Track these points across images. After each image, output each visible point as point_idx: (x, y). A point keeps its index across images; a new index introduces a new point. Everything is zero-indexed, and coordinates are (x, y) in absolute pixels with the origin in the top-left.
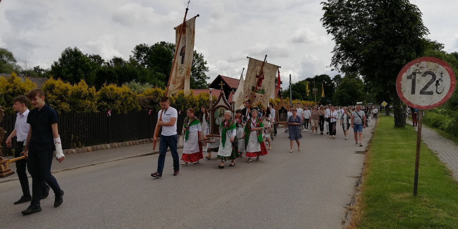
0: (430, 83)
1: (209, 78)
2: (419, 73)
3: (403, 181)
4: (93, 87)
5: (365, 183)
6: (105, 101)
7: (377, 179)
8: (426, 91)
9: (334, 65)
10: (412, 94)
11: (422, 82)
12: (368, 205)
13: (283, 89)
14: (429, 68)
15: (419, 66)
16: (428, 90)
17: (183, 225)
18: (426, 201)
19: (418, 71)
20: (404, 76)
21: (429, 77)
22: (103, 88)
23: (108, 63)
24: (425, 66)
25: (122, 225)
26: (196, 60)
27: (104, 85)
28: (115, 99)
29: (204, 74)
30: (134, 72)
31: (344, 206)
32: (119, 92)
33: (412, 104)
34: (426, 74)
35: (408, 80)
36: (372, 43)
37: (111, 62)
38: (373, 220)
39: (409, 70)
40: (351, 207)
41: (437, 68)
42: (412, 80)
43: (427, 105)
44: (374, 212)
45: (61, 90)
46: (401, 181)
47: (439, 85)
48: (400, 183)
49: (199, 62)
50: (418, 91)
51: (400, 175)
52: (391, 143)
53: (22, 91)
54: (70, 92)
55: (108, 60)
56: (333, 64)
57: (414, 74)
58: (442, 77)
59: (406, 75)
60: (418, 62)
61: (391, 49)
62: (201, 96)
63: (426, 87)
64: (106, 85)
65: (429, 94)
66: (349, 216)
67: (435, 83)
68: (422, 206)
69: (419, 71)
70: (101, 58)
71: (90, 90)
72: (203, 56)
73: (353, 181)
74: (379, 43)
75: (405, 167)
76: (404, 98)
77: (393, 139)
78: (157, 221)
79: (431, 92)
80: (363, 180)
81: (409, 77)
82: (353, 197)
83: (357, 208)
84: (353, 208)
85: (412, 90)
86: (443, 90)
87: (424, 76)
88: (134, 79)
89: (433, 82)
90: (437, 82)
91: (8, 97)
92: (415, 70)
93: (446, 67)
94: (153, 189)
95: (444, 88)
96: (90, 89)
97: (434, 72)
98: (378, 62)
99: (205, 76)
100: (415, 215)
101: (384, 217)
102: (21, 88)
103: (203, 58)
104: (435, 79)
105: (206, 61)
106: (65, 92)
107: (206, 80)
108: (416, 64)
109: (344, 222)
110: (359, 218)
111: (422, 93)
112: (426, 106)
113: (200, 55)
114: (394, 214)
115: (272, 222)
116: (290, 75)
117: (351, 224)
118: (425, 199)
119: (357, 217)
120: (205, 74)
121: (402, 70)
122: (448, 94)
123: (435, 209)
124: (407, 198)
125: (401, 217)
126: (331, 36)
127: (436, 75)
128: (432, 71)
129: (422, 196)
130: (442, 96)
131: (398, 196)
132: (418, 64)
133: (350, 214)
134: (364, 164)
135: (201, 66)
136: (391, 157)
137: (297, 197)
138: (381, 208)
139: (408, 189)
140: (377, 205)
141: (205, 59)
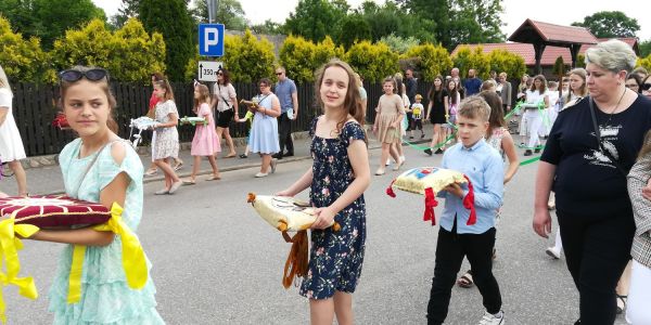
4: (341, 46)
22: (353, 47)
23: (356, 11)
27: (355, 42)
28: (369, 63)
29: (498, 18)
30: (393, 21)
32: (374, 53)
45: (303, 52)
53: (259, 54)
54: (313, 54)
62: (494, 54)
64: (358, 43)
70: (346, 2)
71: (338, 50)
88: (393, 32)
96: (337, 48)
99: (500, 21)
102: (257, 49)
106: (307, 54)
107: (500, 28)
120: (500, 18)
135: (493, 6)
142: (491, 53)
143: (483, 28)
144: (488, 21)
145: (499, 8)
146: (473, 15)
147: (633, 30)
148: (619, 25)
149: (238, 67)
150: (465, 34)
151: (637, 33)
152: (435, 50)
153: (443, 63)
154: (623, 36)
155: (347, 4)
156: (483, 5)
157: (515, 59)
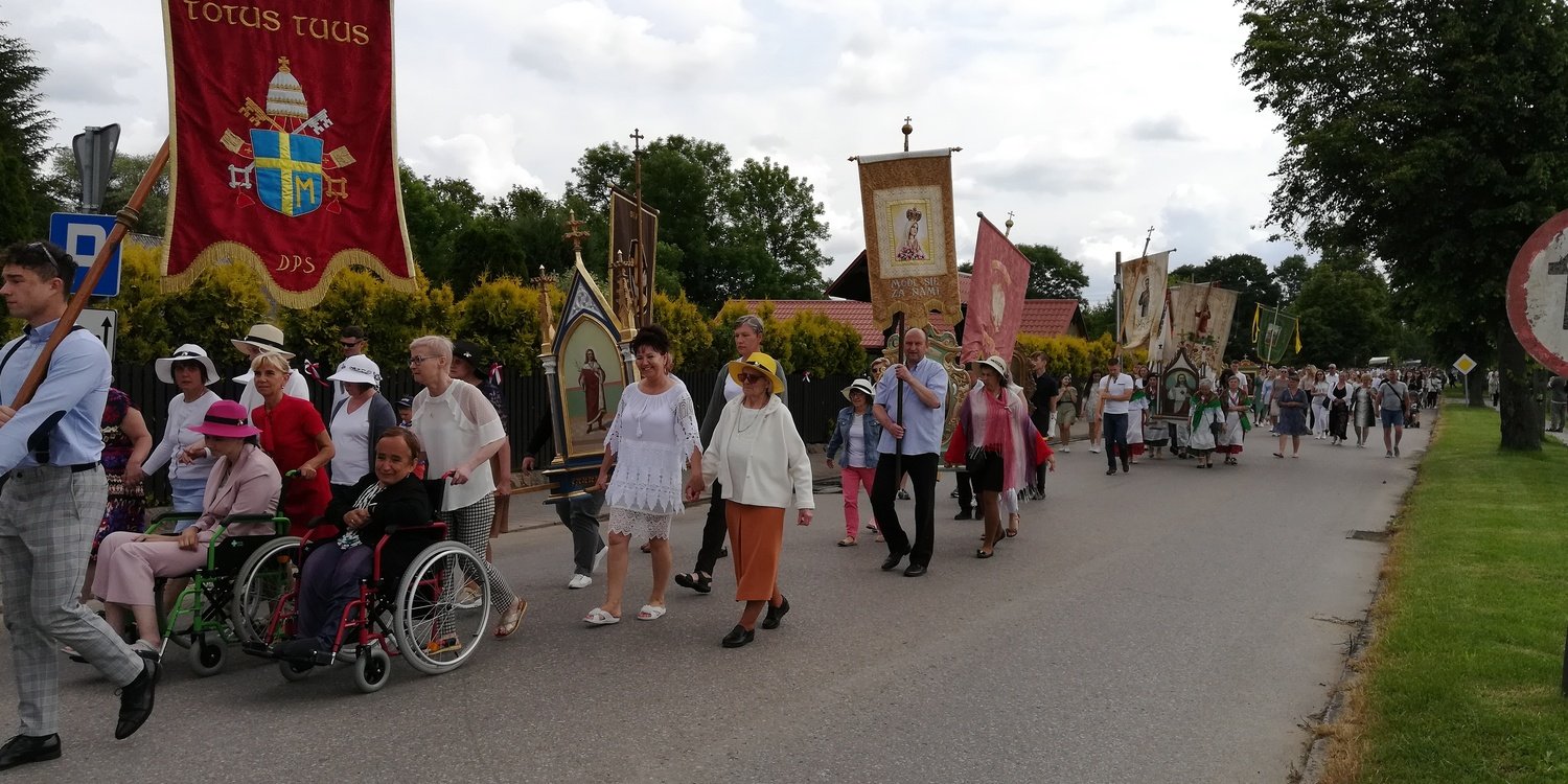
1: (829, 261)
3: (1526, 644)
4: (444, 286)
5: (1383, 643)
6: (482, 333)
7: (1426, 632)
9: (1281, 220)
10: (1565, 328)
12: (1390, 722)
13: (1093, 305)
17: (729, 754)
20: (1539, 261)
22: (476, 290)
23: (495, 209)
25: (529, 744)
26: (788, 201)
27: (482, 279)
28: (515, 327)
29: (813, 247)
31: (1302, 723)
32: (527, 305)
33: (1563, 364)
35: (1553, 276)
36: (1425, 145)
37: (503, 204)
38: (1403, 776)
39: (1557, 240)
40: (1326, 726)
42: (1564, 276)
44: (1412, 748)
45: (344, 294)
46: (1518, 644)
48: (1514, 649)
49: (797, 206)
51: (1515, 621)
52: (1485, 506)
53: (221, 295)
54: (371, 302)
55: (495, 199)
56: (1277, 218)
59: (1547, 257)
61: (1495, 165)
62: (799, 321)
64: (488, 280)
66: (1316, 757)
70: (471, 189)
71: (436, 296)
72: (812, 186)
73: (1338, 636)
74: (1448, 141)
75: (1534, 593)
76: (1536, 343)
77: (1494, 491)
78: (644, 738)
80: (1374, 635)
81: (1555, 268)
82: (1335, 693)
83: (1348, 729)
84: (1333, 730)
91: (176, 313)
94: (634, 632)
96: (436, 291)
98: (1443, 214)
99: (817, 254)
100: (1563, 766)
101: (1448, 766)
102: (217, 284)
103: (811, 194)
105: (821, 205)
106: (356, 299)
107: (818, 268)
109: (1296, 779)
110: (1352, 765)
113: (800, 181)
114: (1487, 757)
115: (1038, 764)
116: (1118, 254)
119: (1347, 761)
120: (817, 248)
121: (1530, 240)
124: (1536, 703)
125: (1508, 769)
126: (1273, 117)
131: (1504, 695)
133: (1320, 749)
134: (1382, 576)
135: (801, 221)
136: (1482, 557)
137: (1130, 683)
138: (1437, 734)
139: (1541, 673)
140: (1424, 724)
141: (817, 198)
142: (792, 319)
143: (783, 267)
144: (792, 253)
145: (815, 227)
146: (760, 238)
147: (1075, 286)
148: (1048, 275)
149: (161, 323)
150: (743, 278)
151: (1085, 292)
152: (672, 306)
153: (690, 336)
154: (1057, 296)
155: (475, 193)
156: (780, 219)
157: (841, 333)
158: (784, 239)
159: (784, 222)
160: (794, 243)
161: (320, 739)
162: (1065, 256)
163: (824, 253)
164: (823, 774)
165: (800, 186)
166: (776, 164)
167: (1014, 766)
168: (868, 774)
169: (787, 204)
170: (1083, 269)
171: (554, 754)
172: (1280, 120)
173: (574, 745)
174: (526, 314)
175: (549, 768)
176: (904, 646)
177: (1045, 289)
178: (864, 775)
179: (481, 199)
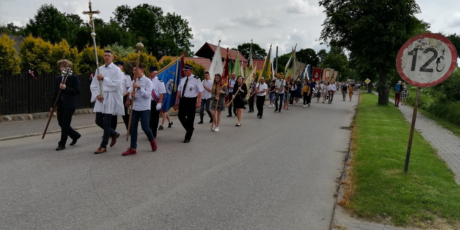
0: (430, 61)
1: (193, 46)
2: (421, 49)
3: (392, 158)
4: (75, 48)
5: (355, 158)
6: (87, 63)
7: (366, 155)
8: (426, 68)
9: (324, 38)
10: (411, 70)
11: (423, 58)
12: (361, 180)
14: (431, 45)
15: (422, 42)
16: (428, 67)
17: (176, 193)
18: (416, 178)
19: (419, 47)
20: (406, 51)
21: (431, 54)
22: (85, 49)
23: (87, 24)
24: (428, 43)
25: (114, 191)
26: (181, 26)
27: (87, 46)
29: (188, 41)
30: (116, 34)
31: (335, 180)
32: (102, 55)
33: (410, 81)
34: (428, 50)
35: (409, 56)
36: (363, 18)
38: (366, 195)
39: (411, 45)
40: (343, 181)
41: (439, 45)
42: (412, 56)
43: (426, 82)
44: (367, 187)
45: (42, 49)
46: (390, 158)
47: (440, 62)
49: (183, 28)
50: (418, 68)
51: (389, 151)
52: (376, 120)
53: (0, 48)
54: (51, 52)
56: (323, 38)
57: (416, 50)
58: (444, 54)
59: (408, 50)
60: (421, 38)
61: (381, 25)
63: (427, 64)
64: (89, 46)
65: (429, 71)
66: (341, 190)
67: (436, 60)
68: (413, 183)
69: (421, 48)
70: (79, 17)
71: (72, 51)
72: (188, 22)
73: (341, 156)
74: (370, 18)
75: (392, 144)
76: (403, 74)
77: (377, 116)
78: (150, 189)
79: (431, 69)
80: (352, 156)
81: (410, 53)
82: (344, 172)
83: (349, 182)
84: (345, 182)
85: (412, 67)
86: (444, 68)
87: (426, 53)
88: (117, 42)
89: (434, 59)
90: (439, 59)
92: (417, 46)
93: (448, 44)
95: (444, 66)
96: (72, 49)
97: (436, 49)
98: (367, 38)
99: (189, 43)
100: (407, 191)
101: (377, 192)
103: (188, 25)
104: (436, 57)
105: (191, 28)
106: (46, 51)
107: (190, 48)
108: (419, 40)
109: (336, 196)
110: (352, 192)
111: (422, 69)
112: (425, 84)
113: (184, 20)
114: (387, 189)
116: (277, 47)
117: (344, 198)
118: (415, 176)
119: (350, 191)
120: (189, 42)
122: (448, 72)
123: (425, 186)
124: (398, 174)
125: (393, 192)
127: (438, 52)
128: (434, 48)
129: (412, 173)
130: (442, 74)
131: (389, 172)
132: (420, 39)
133: (342, 187)
134: (351, 139)
135: (185, 33)
136: (378, 134)
137: (288, 169)
138: (373, 183)
139: (398, 166)
140: (369, 180)
141: (189, 26)
143: (179, 47)
144: (182, 43)
145: (189, 35)
146: (172, 37)
147: (264, 56)
148: (256, 52)
150: (167, 49)
152: (148, 57)
154: (258, 59)
155: (80, 19)
156: (178, 32)
157: (199, 67)
158: (180, 38)
159: (179, 33)
160: (182, 39)
161: (45, 192)
162: (261, 47)
163: (192, 44)
164: (205, 198)
165: (185, 22)
166: (177, 15)
167: (259, 194)
168: (218, 198)
169: (180, 27)
170: (266, 51)
171: (122, 194)
172: (325, 9)
173: (128, 192)
174: (102, 57)
175: (121, 199)
176: (224, 160)
177: (255, 57)
178: (217, 198)
179: (82, 21)
